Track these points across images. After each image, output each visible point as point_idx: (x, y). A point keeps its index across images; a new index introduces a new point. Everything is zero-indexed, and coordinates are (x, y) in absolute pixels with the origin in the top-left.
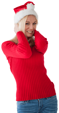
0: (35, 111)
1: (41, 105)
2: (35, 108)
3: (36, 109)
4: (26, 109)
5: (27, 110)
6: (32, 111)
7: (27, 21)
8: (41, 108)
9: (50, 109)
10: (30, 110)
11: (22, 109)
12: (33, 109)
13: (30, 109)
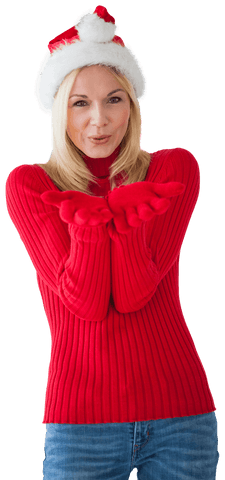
0: (116, 451)
1: (143, 429)
2: (117, 439)
3: (121, 445)
4: (80, 441)
5: (82, 446)
6: (105, 452)
7: (75, 93)
8: (142, 441)
9: (185, 451)
10: (97, 447)
11: (61, 440)
12: (110, 441)
13: (94, 442)
